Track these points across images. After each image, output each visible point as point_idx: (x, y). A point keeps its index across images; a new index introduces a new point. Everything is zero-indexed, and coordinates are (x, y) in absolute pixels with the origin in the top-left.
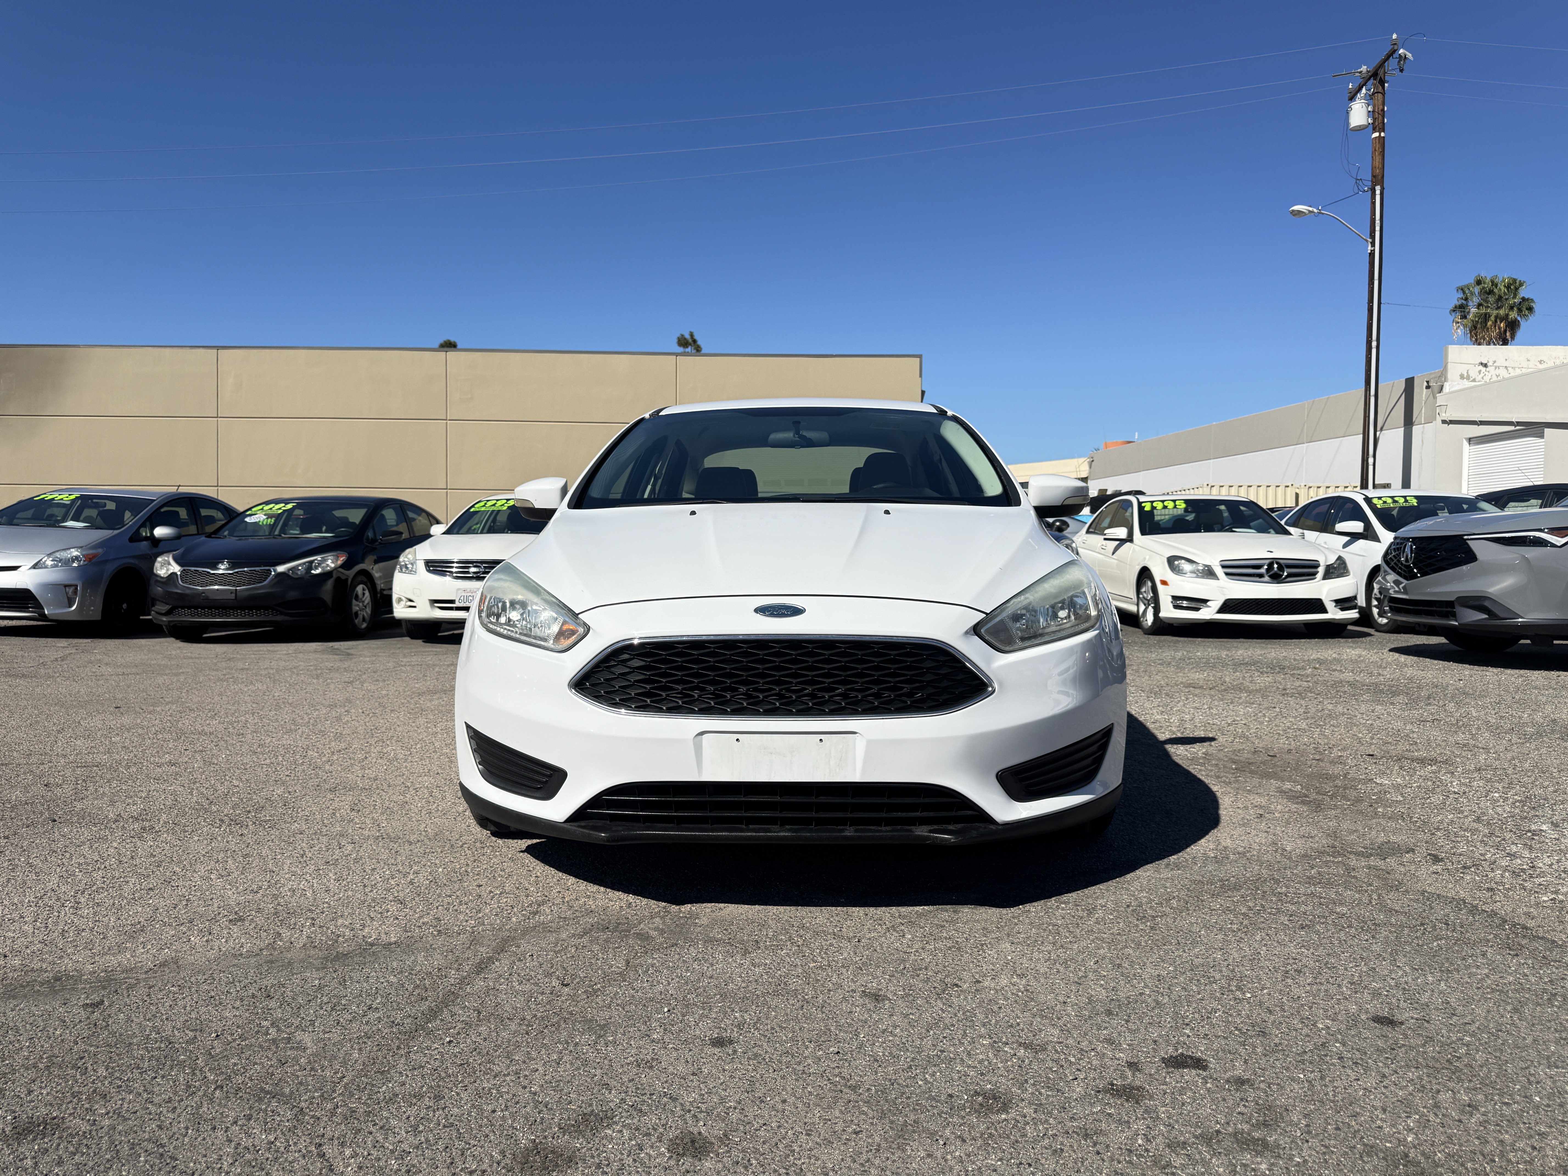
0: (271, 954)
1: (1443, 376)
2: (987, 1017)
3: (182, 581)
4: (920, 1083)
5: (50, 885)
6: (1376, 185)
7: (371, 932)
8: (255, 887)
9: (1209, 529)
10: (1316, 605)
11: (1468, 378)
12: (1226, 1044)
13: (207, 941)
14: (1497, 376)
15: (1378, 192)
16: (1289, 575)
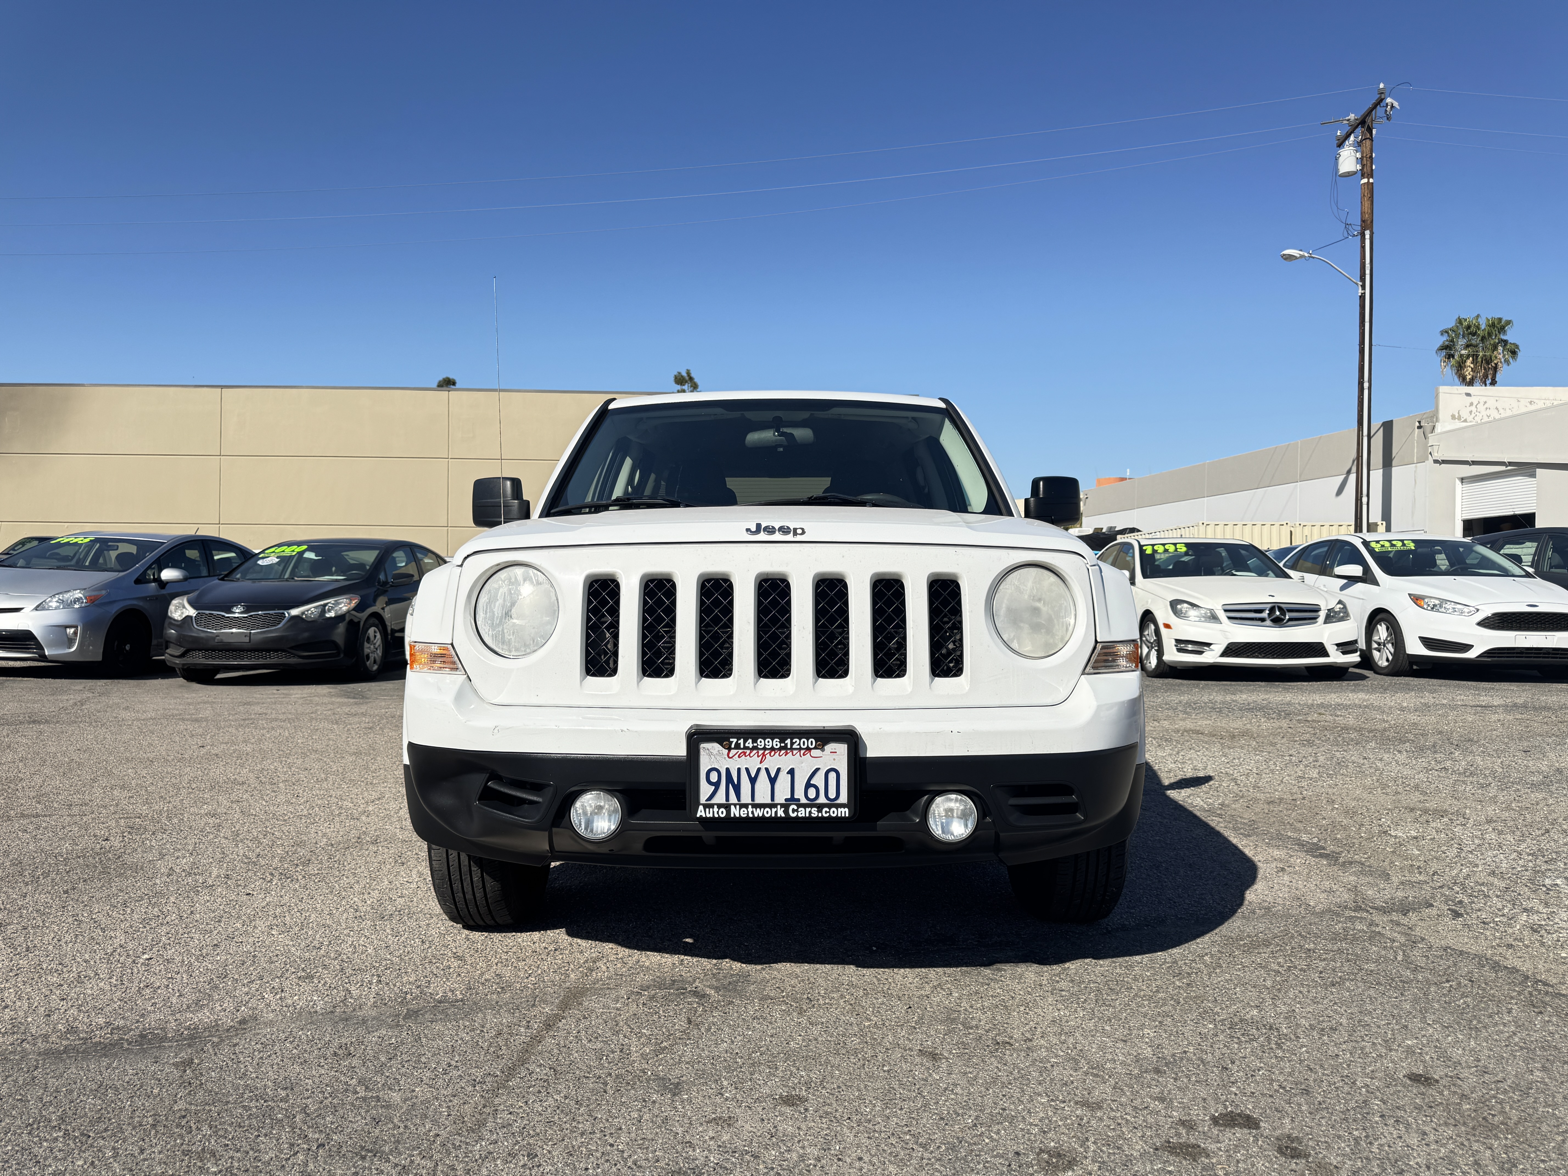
0: (344, 1012)
1: (1434, 417)
2: (1042, 1075)
3: (197, 624)
4: (987, 1141)
5: (117, 942)
6: (1365, 230)
7: (438, 989)
8: (316, 943)
9: (1210, 572)
10: (1318, 649)
11: (1459, 418)
12: (1272, 1102)
13: (281, 998)
14: (1488, 417)
15: (1367, 236)
16: (1290, 620)
